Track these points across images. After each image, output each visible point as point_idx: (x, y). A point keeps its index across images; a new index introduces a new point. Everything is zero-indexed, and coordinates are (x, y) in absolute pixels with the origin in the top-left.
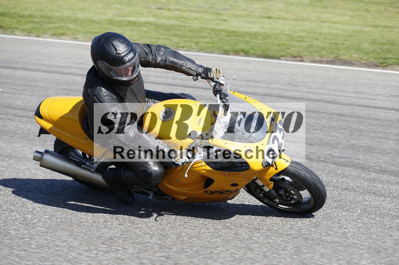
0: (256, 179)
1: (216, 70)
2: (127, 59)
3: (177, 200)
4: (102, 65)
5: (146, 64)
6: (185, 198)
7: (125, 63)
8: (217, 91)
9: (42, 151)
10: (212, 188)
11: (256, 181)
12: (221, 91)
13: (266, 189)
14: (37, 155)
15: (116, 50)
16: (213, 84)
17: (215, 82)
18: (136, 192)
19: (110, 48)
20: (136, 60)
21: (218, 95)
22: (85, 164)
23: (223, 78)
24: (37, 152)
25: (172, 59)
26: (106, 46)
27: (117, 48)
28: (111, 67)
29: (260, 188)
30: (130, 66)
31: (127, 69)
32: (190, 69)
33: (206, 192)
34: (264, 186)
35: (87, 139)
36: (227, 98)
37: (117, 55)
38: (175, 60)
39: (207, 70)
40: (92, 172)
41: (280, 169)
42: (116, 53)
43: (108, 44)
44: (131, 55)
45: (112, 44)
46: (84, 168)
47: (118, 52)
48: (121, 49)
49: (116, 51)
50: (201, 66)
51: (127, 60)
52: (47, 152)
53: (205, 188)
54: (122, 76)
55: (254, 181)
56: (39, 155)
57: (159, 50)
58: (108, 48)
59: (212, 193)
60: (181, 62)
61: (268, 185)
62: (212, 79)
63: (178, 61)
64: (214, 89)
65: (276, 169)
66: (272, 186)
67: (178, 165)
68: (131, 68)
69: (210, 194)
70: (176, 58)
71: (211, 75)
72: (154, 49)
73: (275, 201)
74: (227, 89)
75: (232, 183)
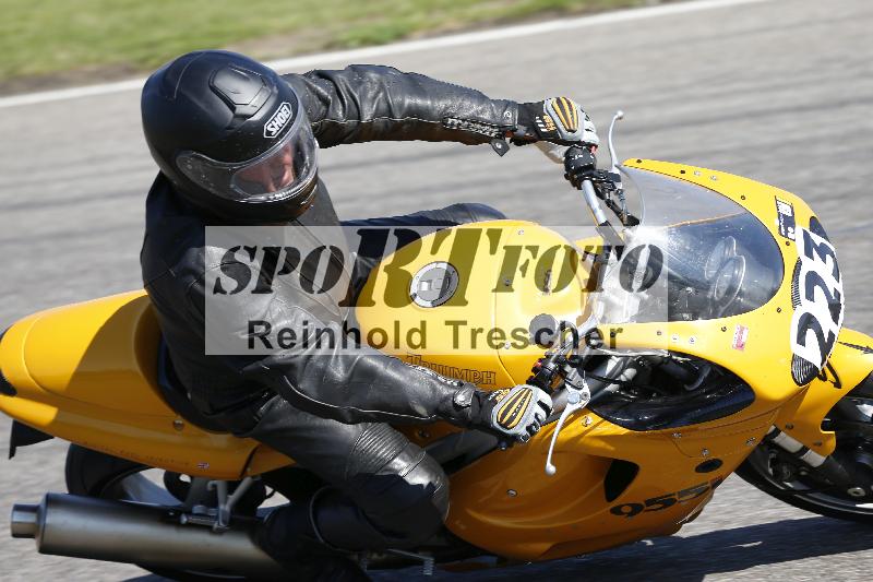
0: (777, 432)
1: (559, 101)
2: (274, 127)
3: (520, 561)
4: (194, 166)
5: (330, 135)
6: (545, 546)
7: (269, 143)
8: (580, 170)
9: (38, 500)
10: (635, 491)
11: (777, 440)
12: (591, 167)
13: (816, 459)
14: (20, 517)
15: (232, 106)
16: (561, 151)
17: (564, 142)
18: (374, 566)
19: (210, 104)
20: (303, 126)
21: (587, 184)
22: (189, 513)
23: (588, 124)
24: (18, 508)
25: (408, 101)
26: (195, 100)
27: (235, 98)
28: (227, 166)
29: (794, 460)
30: (285, 149)
31: (277, 164)
32: (475, 120)
33: (616, 511)
34: (804, 450)
35: (182, 425)
36: (619, 186)
37: (240, 123)
38: (419, 102)
39: (530, 112)
40: (220, 532)
41: (851, 379)
42: (236, 116)
43: (200, 94)
44: (284, 114)
45: (215, 90)
46: (190, 526)
47: (240, 110)
48: (249, 98)
49: (233, 108)
50: (507, 104)
51: (274, 130)
52: (52, 501)
53: (610, 499)
54: (266, 190)
55: (768, 442)
56: (30, 518)
57: (360, 83)
58: (202, 106)
59: (636, 509)
60: (441, 105)
61: (819, 446)
62: (554, 137)
63: (429, 102)
64: (568, 167)
65: (838, 384)
66: (832, 444)
67: (515, 438)
68: (288, 158)
69: (631, 514)
70: (422, 93)
71: (548, 123)
72: (343, 82)
73: (851, 491)
74: (608, 158)
75: (703, 459)
